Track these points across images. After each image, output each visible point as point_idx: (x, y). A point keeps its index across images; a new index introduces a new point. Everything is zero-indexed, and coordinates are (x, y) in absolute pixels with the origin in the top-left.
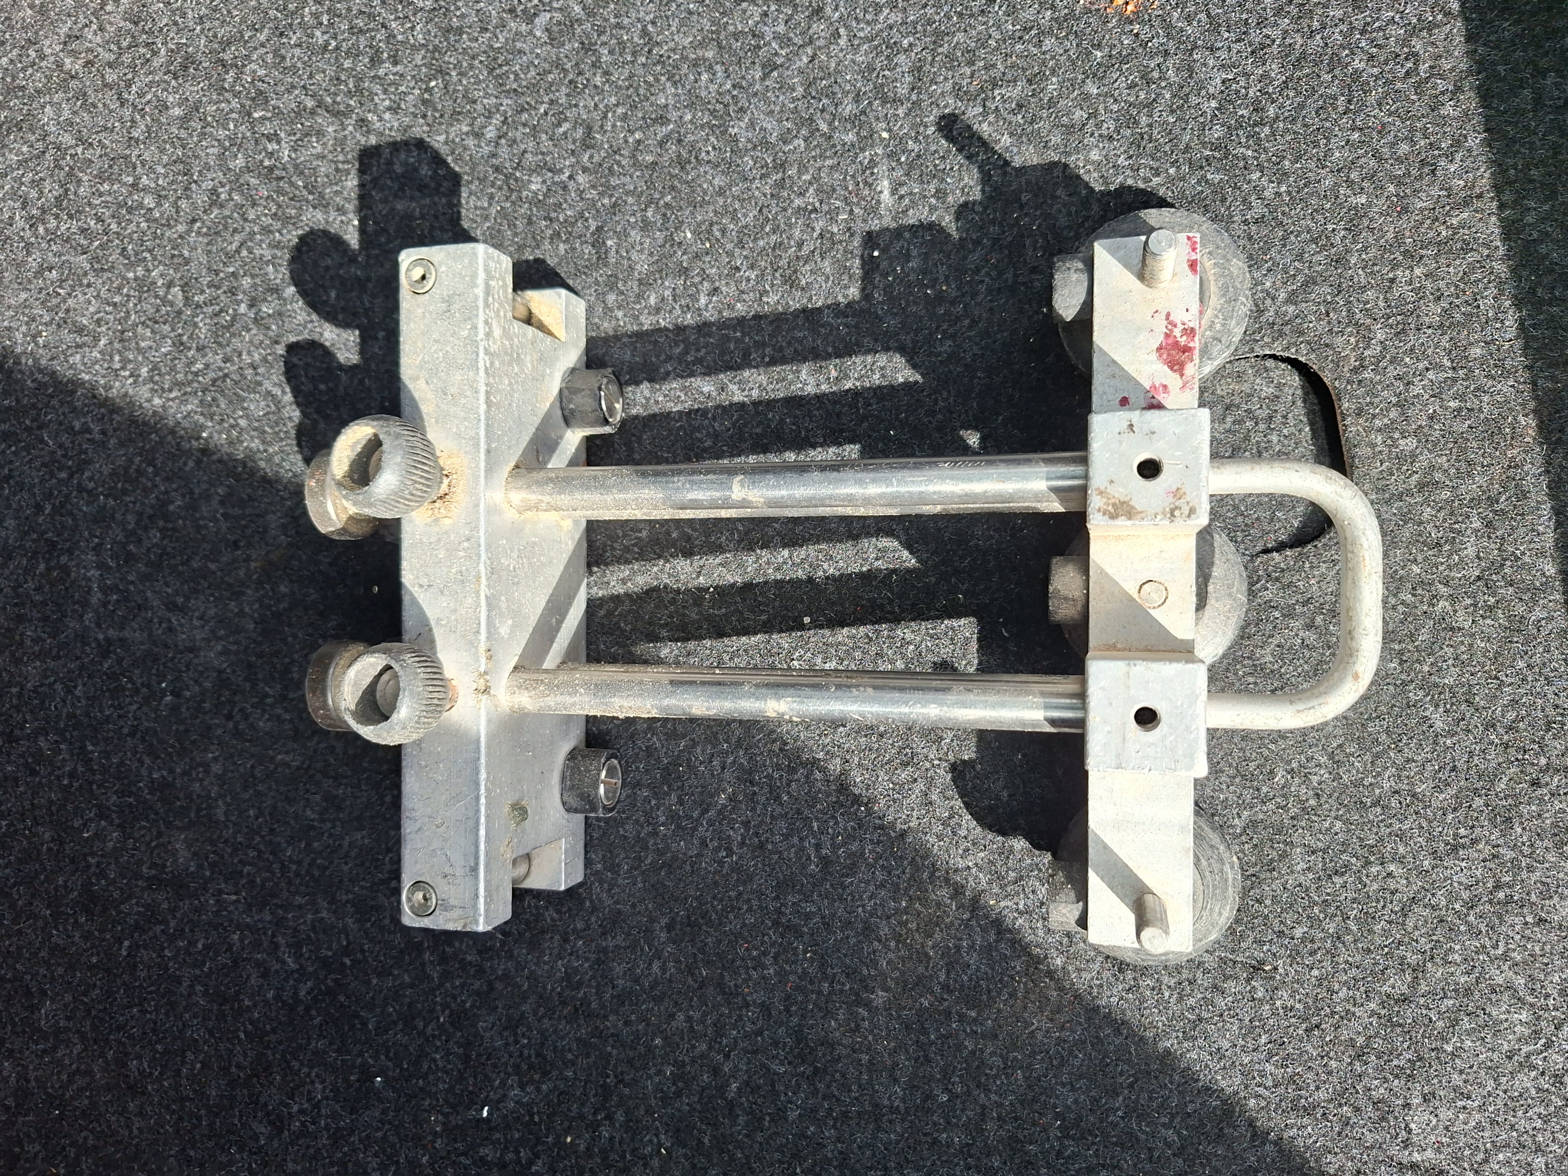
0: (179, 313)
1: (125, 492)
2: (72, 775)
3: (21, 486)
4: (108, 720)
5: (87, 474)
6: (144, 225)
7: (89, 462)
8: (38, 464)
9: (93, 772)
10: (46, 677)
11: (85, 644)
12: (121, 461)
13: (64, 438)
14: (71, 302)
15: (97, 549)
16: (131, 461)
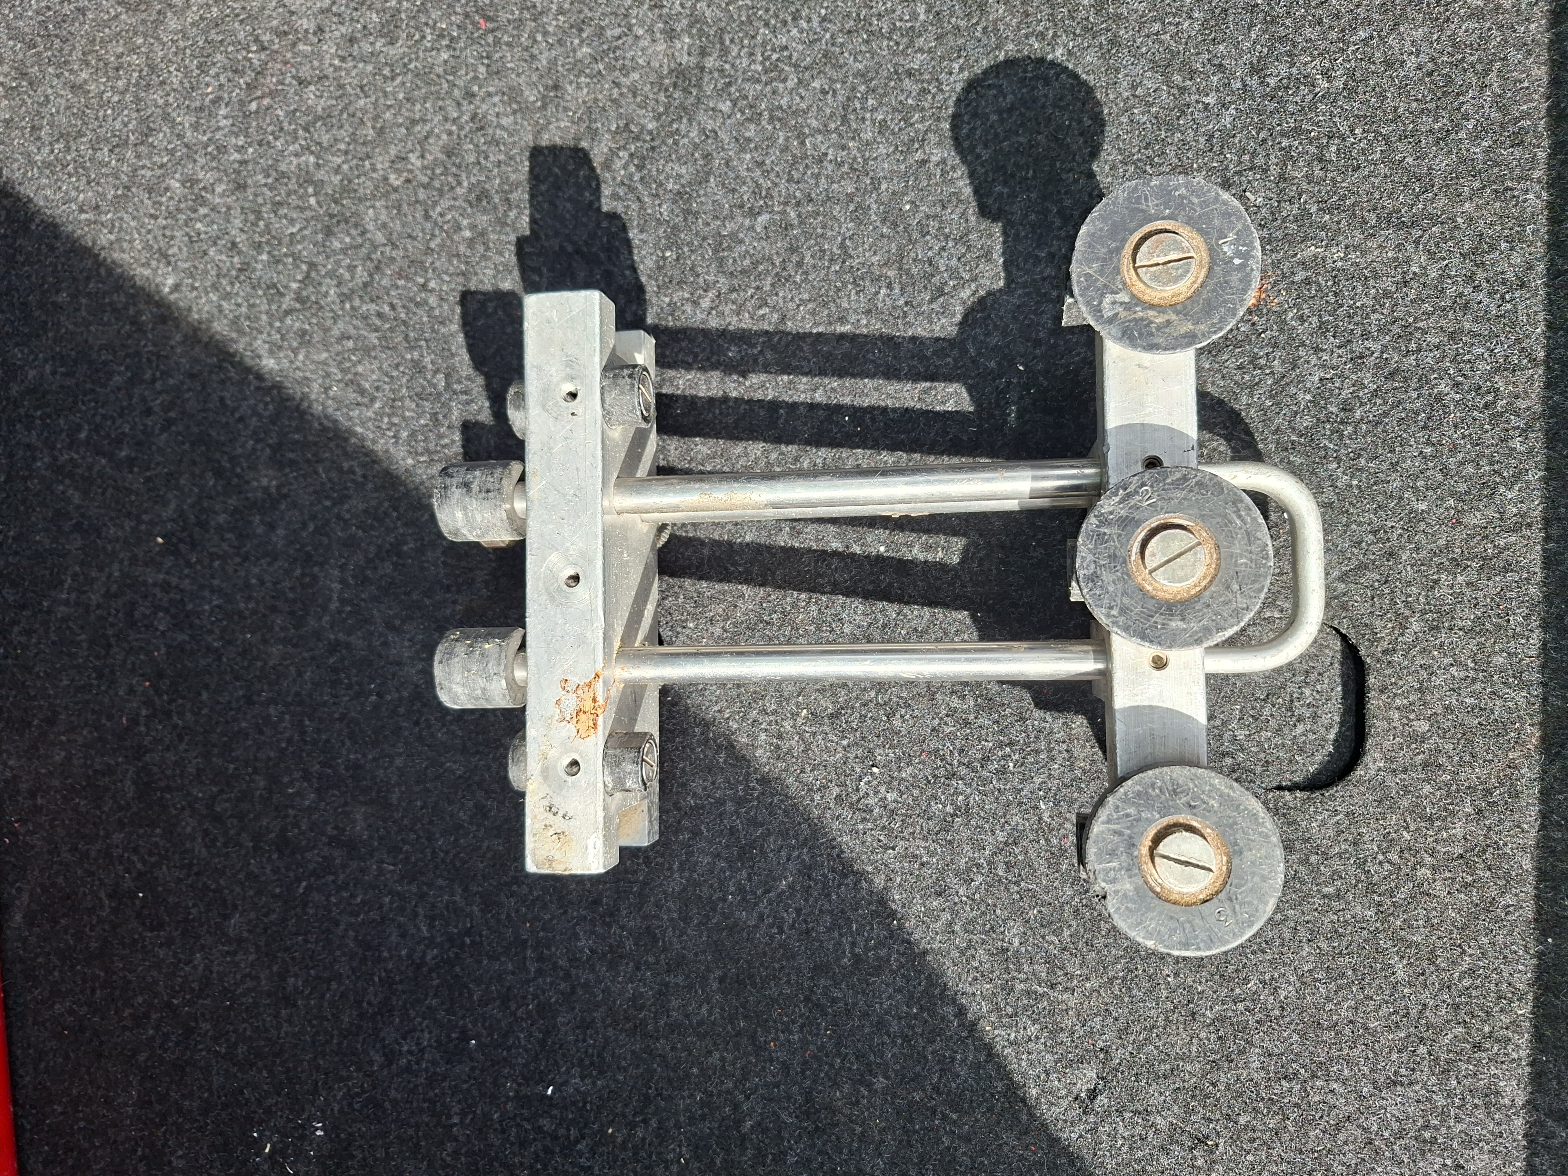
0: (439, 395)
1: (372, 527)
2: (289, 741)
3: (294, 505)
4: (324, 704)
5: (346, 506)
6: (425, 319)
7: (349, 497)
8: (311, 490)
9: (305, 741)
10: (285, 659)
11: (319, 640)
12: (373, 503)
13: (334, 475)
14: (360, 369)
15: (343, 568)
16: (380, 503)
